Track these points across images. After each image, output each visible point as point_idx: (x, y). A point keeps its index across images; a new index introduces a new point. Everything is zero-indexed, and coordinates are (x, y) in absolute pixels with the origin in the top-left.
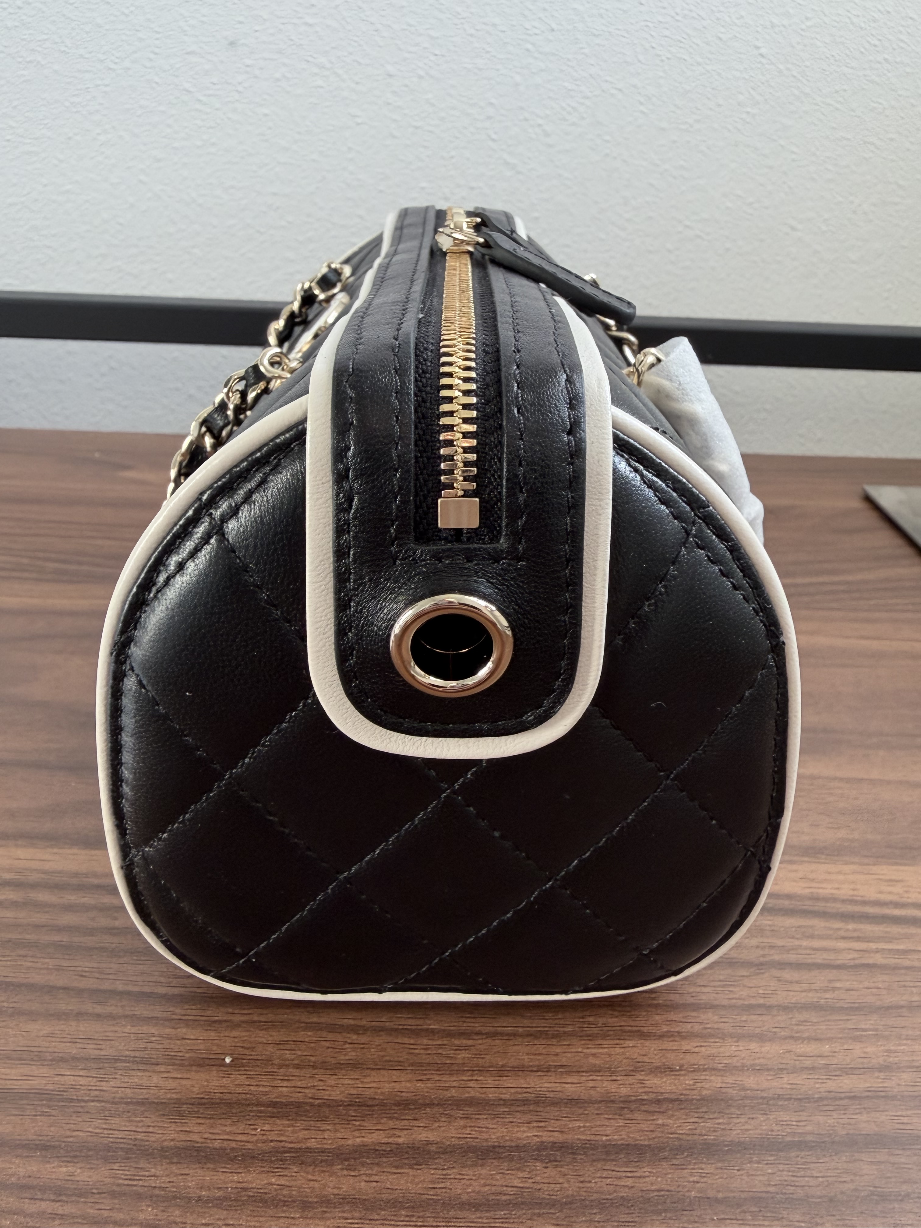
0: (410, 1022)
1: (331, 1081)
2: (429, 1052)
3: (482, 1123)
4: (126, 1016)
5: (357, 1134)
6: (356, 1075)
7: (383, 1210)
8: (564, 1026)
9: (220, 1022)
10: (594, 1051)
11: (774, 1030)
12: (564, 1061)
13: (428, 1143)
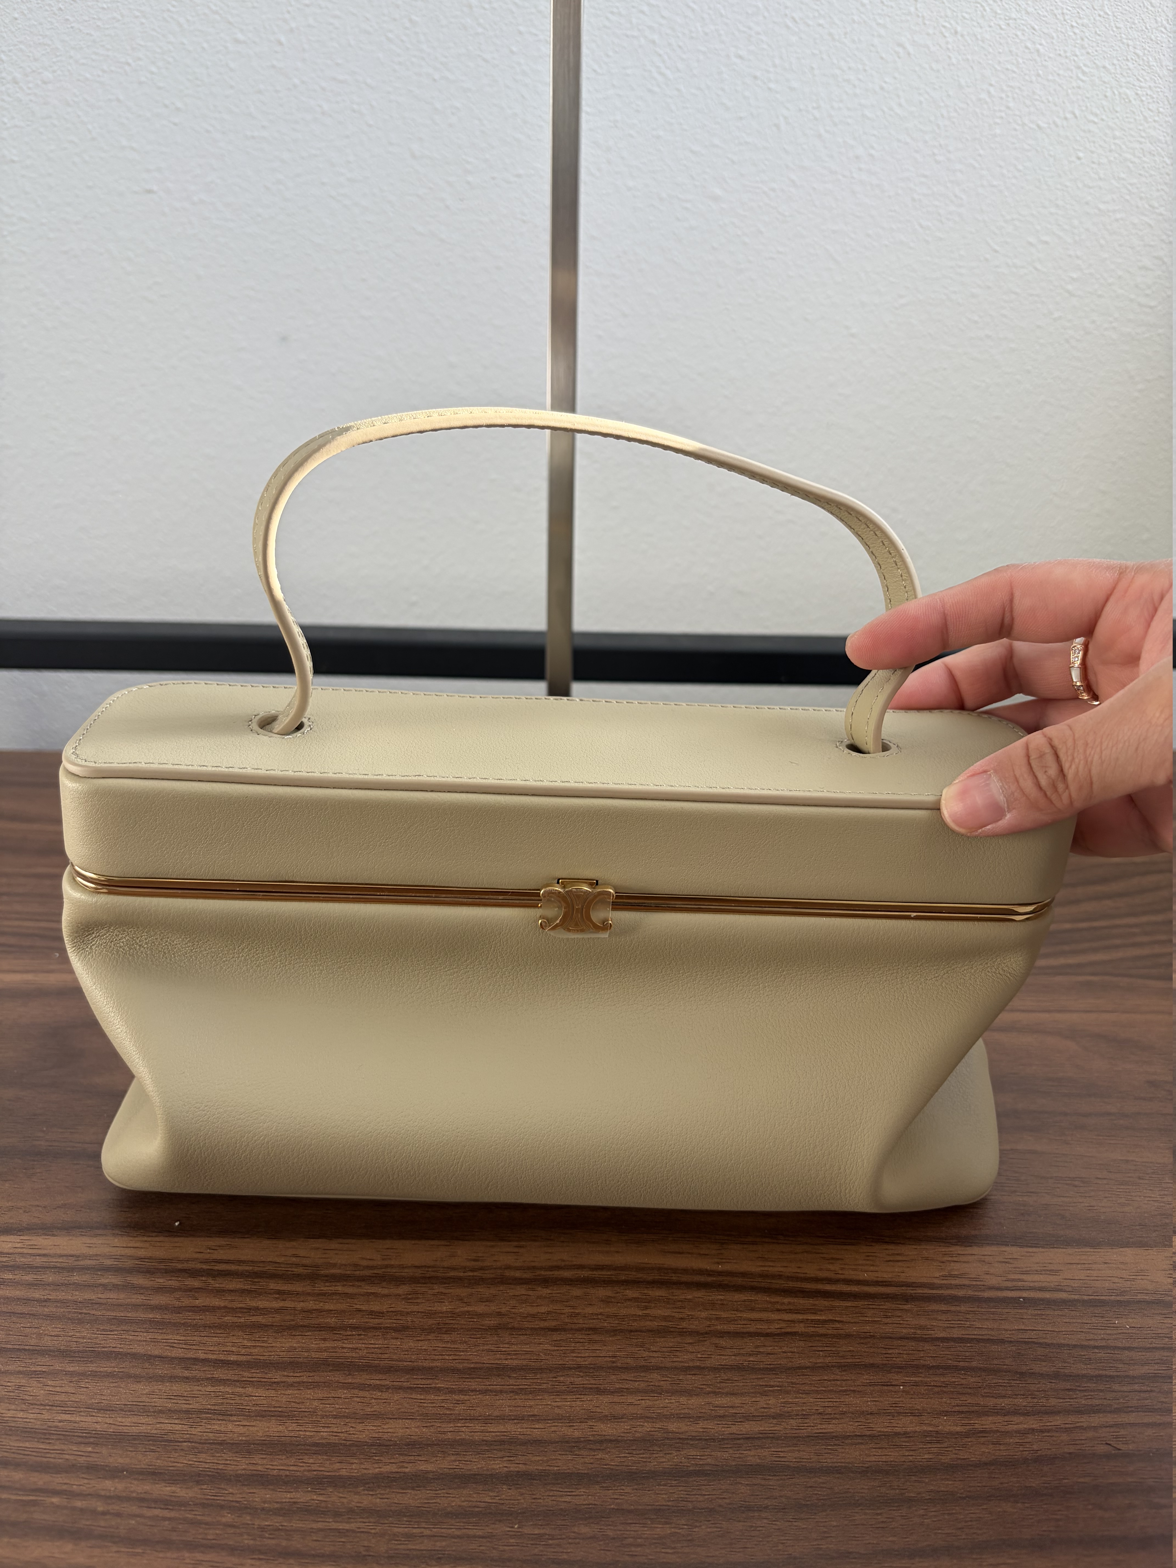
0: (424, 1382)
1: (360, 1427)
2: (434, 1405)
3: (467, 1458)
4: (208, 1379)
5: (376, 1466)
6: (377, 1423)
7: (391, 1517)
8: (540, 1384)
9: (278, 1383)
10: (559, 1404)
11: (702, 1387)
12: (536, 1411)
13: (427, 1472)
